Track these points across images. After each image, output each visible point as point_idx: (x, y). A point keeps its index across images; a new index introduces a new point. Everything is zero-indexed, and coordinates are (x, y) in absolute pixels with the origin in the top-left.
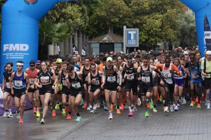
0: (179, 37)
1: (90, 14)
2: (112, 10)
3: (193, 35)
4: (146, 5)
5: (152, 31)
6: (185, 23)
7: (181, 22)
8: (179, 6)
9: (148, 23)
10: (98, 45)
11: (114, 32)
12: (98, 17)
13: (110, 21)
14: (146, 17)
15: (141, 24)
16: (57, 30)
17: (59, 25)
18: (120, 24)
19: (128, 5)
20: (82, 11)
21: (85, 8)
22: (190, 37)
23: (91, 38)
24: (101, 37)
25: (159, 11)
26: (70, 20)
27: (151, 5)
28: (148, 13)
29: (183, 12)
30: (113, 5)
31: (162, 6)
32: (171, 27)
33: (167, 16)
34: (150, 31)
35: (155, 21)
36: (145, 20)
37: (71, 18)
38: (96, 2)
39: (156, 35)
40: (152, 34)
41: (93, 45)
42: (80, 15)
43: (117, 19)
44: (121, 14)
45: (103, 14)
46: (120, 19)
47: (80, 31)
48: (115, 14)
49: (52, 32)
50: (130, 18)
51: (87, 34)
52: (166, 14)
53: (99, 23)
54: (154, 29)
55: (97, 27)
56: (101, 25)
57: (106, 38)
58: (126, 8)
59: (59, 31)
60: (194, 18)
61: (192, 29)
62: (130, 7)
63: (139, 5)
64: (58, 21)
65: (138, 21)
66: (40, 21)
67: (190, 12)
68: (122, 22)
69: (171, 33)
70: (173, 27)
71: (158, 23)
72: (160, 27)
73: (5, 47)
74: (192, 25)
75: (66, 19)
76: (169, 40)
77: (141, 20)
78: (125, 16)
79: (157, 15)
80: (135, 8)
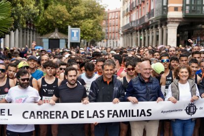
2: (58, 15)
4: (82, 13)
5: (86, 31)
9: (83, 26)
10: (47, 40)
11: (59, 31)
12: (47, 20)
13: (56, 23)
14: (82, 21)
18: (63, 26)
19: (69, 12)
23: (42, 35)
24: (49, 34)
25: (90, 18)
27: (85, 13)
28: (82, 19)
30: (59, 11)
31: (92, 14)
33: (96, 21)
34: (84, 31)
35: (88, 24)
36: (81, 23)
39: (89, 35)
40: (86, 33)
41: (44, 40)
43: (61, 22)
44: (64, 18)
45: (51, 18)
46: (63, 22)
48: (60, 18)
50: (70, 21)
51: (39, 32)
52: (96, 20)
53: (48, 24)
54: (88, 30)
55: (46, 27)
56: (50, 26)
57: (53, 35)
58: (68, 14)
62: (71, 14)
63: (77, 12)
65: (76, 24)
71: (90, 26)
72: (92, 29)
77: (78, 23)
78: (67, 20)
79: (89, 20)
80: (74, 14)
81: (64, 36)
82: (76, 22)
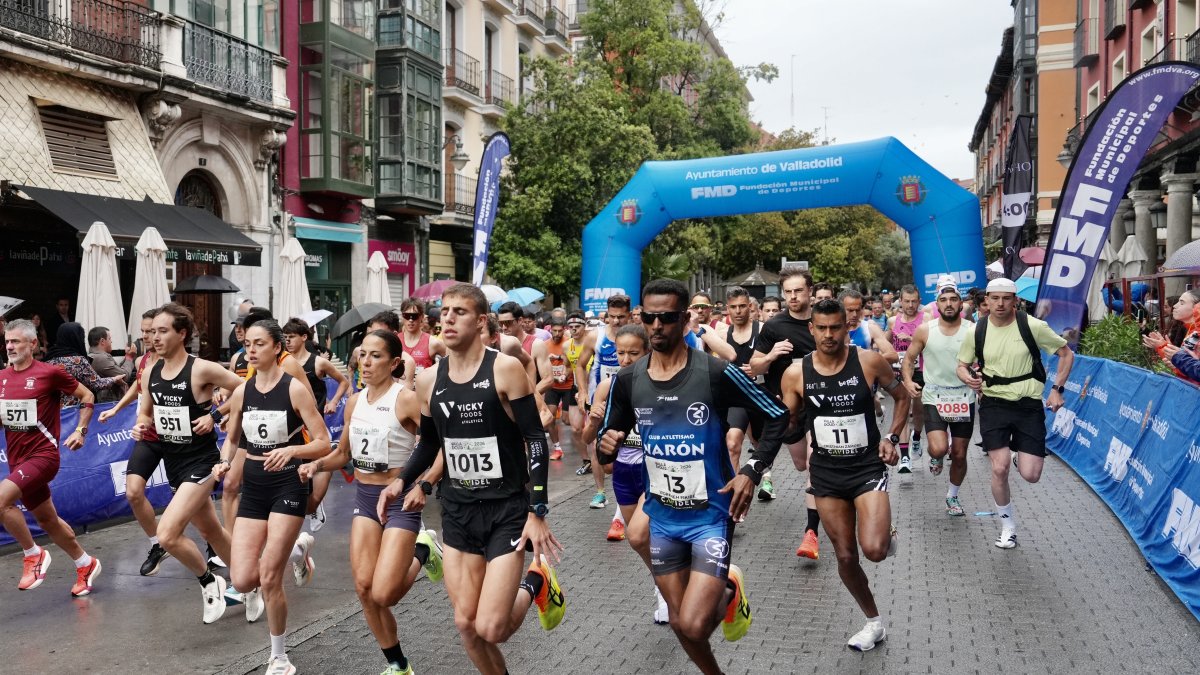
0: (879, 275)
1: (725, 239)
2: (763, 232)
3: (905, 271)
4: (822, 223)
5: (832, 266)
6: (891, 251)
7: (884, 250)
8: (880, 222)
9: (824, 253)
11: (766, 268)
12: (739, 244)
13: (758, 250)
14: (822, 242)
15: (813, 254)
16: (670, 265)
17: (674, 258)
18: (775, 255)
19: (789, 223)
20: (712, 235)
21: (717, 229)
22: (900, 274)
23: (725, 278)
24: (744, 276)
25: (844, 232)
26: (692, 249)
27: (829, 223)
28: (825, 236)
29: (887, 233)
30: (765, 223)
31: (850, 223)
32: (865, 259)
33: (858, 240)
34: (828, 265)
35: (837, 249)
36: (820, 247)
37: (694, 245)
38: (736, 220)
39: (838, 272)
40: (832, 270)
42: (709, 240)
43: (770, 248)
44: (778, 238)
45: (746, 239)
46: (776, 246)
47: (707, 266)
48: (768, 238)
49: (662, 269)
50: (794, 244)
51: (720, 272)
52: (857, 237)
53: (740, 253)
54: (837, 262)
55: (736, 259)
56: (744, 256)
57: (752, 278)
58: (786, 228)
59: (674, 267)
60: (907, 242)
61: (903, 262)
62: (794, 226)
63: (808, 222)
64: (671, 251)
65: (807, 249)
66: (644, 251)
67: (900, 234)
68: (779, 251)
69: (866, 269)
70: (870, 257)
71: (842, 251)
72: (846, 259)
73: (588, 293)
74: (903, 254)
75: (685, 249)
76: (862, 280)
77: (812, 247)
78: (785, 242)
79: (841, 239)
80: (802, 227)
81: (773, 279)
82: (808, 245)
